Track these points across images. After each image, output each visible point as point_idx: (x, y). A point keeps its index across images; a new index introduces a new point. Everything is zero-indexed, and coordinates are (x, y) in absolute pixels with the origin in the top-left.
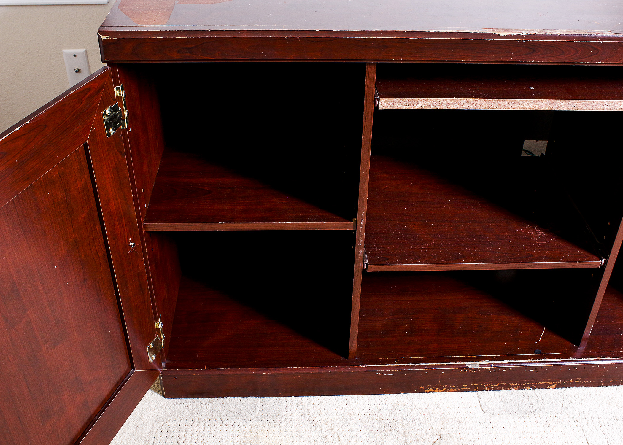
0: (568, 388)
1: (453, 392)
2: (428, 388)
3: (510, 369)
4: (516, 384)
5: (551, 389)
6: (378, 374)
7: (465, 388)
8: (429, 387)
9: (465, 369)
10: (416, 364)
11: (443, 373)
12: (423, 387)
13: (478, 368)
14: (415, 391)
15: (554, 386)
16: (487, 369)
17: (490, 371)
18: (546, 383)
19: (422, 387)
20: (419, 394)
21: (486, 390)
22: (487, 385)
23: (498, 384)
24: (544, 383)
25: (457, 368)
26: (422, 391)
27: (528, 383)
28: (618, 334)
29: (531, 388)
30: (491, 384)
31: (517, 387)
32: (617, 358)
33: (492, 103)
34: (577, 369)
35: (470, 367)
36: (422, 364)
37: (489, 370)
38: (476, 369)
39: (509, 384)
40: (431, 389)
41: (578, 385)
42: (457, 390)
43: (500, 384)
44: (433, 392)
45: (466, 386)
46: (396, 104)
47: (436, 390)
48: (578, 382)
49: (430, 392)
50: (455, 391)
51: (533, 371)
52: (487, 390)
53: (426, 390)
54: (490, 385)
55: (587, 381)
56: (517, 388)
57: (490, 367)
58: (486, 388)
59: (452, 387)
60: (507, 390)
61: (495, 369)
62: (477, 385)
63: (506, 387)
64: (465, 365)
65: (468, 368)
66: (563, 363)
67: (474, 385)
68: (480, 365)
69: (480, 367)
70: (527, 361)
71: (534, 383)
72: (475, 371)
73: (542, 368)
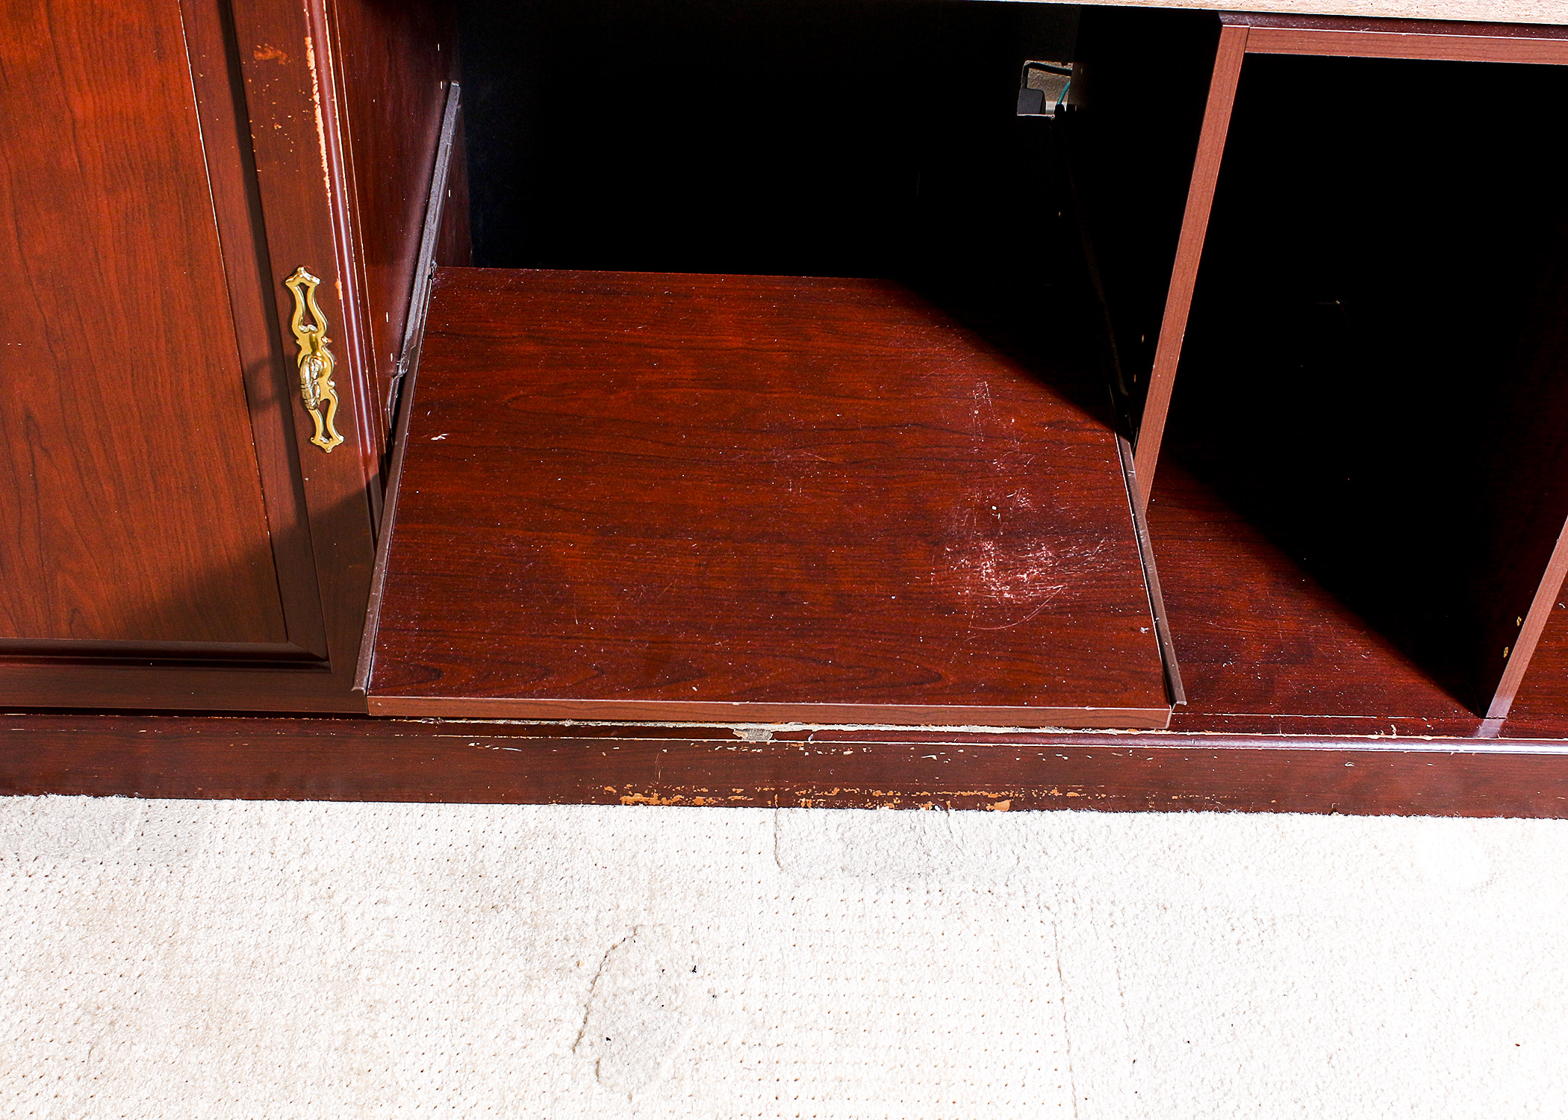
0: (1047, 812)
1: (704, 806)
2: (630, 793)
3: (864, 749)
4: (891, 793)
5: (996, 811)
6: (473, 744)
7: (740, 797)
8: (631, 789)
9: (729, 743)
11: (665, 751)
12: (614, 788)
13: (769, 742)
14: (593, 800)
15: (1007, 803)
16: (796, 745)
17: (804, 752)
18: (979, 793)
19: (609, 788)
20: (605, 807)
21: (803, 805)
22: (804, 792)
23: (837, 790)
24: (973, 794)
25: (705, 740)
26: (612, 801)
27: (925, 793)
28: (1217, 661)
29: (936, 807)
30: (813, 790)
31: (895, 802)
32: (1188, 733)
34: (1066, 758)
35: (745, 737)
37: (802, 749)
38: (761, 745)
39: (868, 792)
40: (638, 796)
41: (1077, 805)
42: (715, 801)
43: (842, 790)
44: (646, 804)
45: (739, 791)
47: (653, 800)
48: (1077, 795)
49: (636, 803)
50: (710, 805)
51: (935, 757)
52: (806, 807)
53: (623, 798)
54: (813, 793)
55: (1103, 796)
56: (895, 804)
57: (803, 742)
58: (803, 800)
59: (701, 794)
60: (866, 808)
61: (820, 747)
62: (773, 789)
63: (862, 801)
64: (728, 733)
65: (738, 741)
66: (1023, 739)
67: (766, 789)
68: (777, 735)
69: (775, 741)
70: (917, 728)
71: (945, 792)
72: (760, 751)
73: (962, 751)
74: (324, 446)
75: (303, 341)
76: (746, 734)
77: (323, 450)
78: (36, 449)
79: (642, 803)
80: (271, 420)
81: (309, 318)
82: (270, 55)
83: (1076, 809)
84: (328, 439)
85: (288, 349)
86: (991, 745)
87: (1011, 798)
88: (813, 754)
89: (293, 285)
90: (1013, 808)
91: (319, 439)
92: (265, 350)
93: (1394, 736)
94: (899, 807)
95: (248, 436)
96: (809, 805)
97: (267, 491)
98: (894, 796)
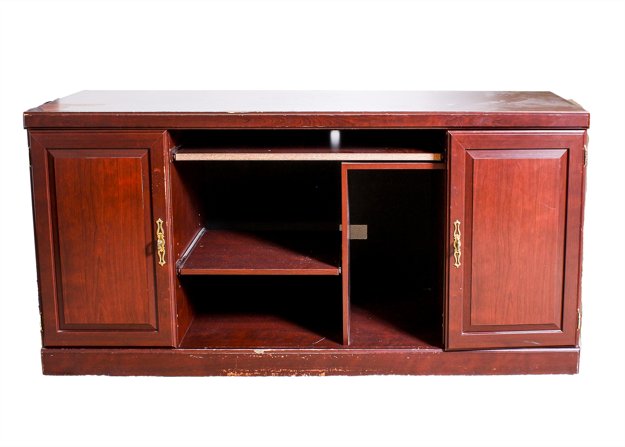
0: (335, 376)
1: (248, 376)
3: (287, 355)
4: (294, 371)
5: (322, 376)
6: (191, 356)
7: (257, 373)
8: (230, 371)
10: (219, 350)
11: (238, 357)
12: (226, 371)
14: (221, 375)
15: (324, 373)
16: (269, 354)
17: (272, 357)
18: (317, 370)
20: (223, 377)
21: (273, 375)
23: (281, 370)
24: (315, 370)
25: (247, 353)
26: (225, 375)
27: (303, 371)
29: (306, 375)
30: (275, 370)
32: (366, 350)
33: (240, 156)
34: (337, 357)
36: (222, 350)
37: (271, 356)
38: (261, 355)
39: (289, 370)
40: (232, 373)
42: (251, 375)
43: (282, 370)
44: (234, 376)
45: (257, 371)
46: (185, 157)
47: (235, 374)
48: (341, 370)
49: (231, 375)
50: (250, 376)
51: (304, 358)
52: (274, 376)
53: (228, 374)
54: (275, 371)
55: (348, 370)
56: (296, 375)
57: (271, 353)
58: (273, 373)
59: (247, 372)
60: (289, 376)
61: (275, 355)
62: (265, 370)
63: (288, 374)
64: (253, 351)
65: (255, 353)
66: (326, 352)
67: (263, 370)
68: (265, 352)
69: (264, 353)
70: (299, 350)
71: (308, 370)
72: (261, 357)
73: (310, 355)
74: (161, 264)
75: (159, 237)
76: (257, 352)
77: (161, 265)
78: (99, 267)
79: (233, 375)
80: (151, 258)
81: (160, 231)
82: (157, 170)
83: (342, 375)
84: (162, 263)
85: (155, 239)
86: (318, 353)
87: (325, 372)
88: (274, 357)
89: (158, 222)
90: (326, 375)
91: (160, 263)
92: (151, 240)
93: (418, 349)
94: (297, 375)
95: (145, 262)
96: (274, 375)
97: (148, 278)
98: (295, 372)
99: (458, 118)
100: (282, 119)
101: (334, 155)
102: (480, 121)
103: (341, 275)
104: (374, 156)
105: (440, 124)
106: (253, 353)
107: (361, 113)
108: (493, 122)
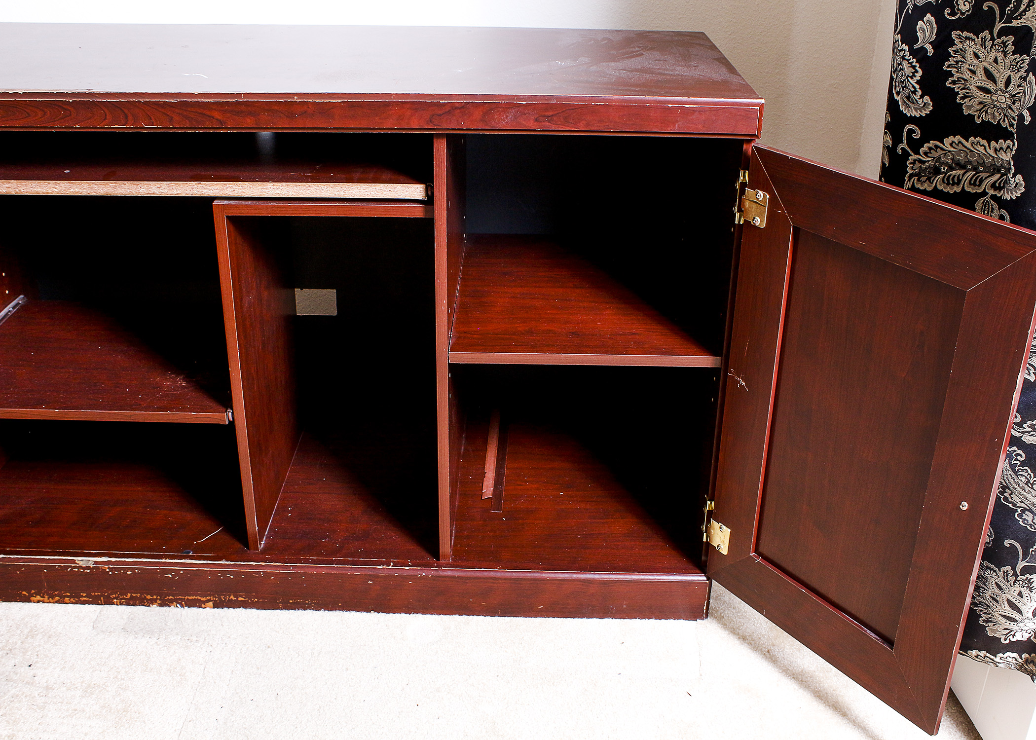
0: (231, 609)
1: (70, 603)
2: (34, 595)
3: (136, 571)
4: (155, 597)
5: (207, 608)
7: (85, 599)
8: (34, 593)
9: (74, 566)
10: (9, 556)
11: (45, 570)
12: (27, 593)
13: (92, 566)
14: (18, 599)
15: (211, 604)
16: (103, 568)
17: (108, 572)
19: (24, 593)
20: (24, 603)
21: (115, 603)
22: (114, 596)
23: (129, 595)
24: (196, 598)
25: (62, 565)
26: (27, 600)
27: (171, 597)
29: (178, 605)
30: (118, 595)
31: (158, 602)
32: (289, 565)
34: (232, 577)
35: (81, 564)
36: (16, 556)
37: (108, 570)
38: (88, 568)
39: (144, 596)
40: (38, 598)
41: (245, 605)
42: (74, 601)
43: (131, 595)
44: (43, 602)
45: (85, 595)
47: (46, 599)
48: (243, 599)
49: (38, 602)
50: (72, 603)
51: (170, 576)
52: (117, 605)
53: (32, 598)
54: (118, 597)
55: (256, 600)
56: (159, 604)
57: (107, 566)
58: (115, 601)
59: (67, 596)
60: (146, 606)
61: (116, 569)
62: (100, 594)
63: (143, 602)
64: (74, 562)
65: (78, 565)
66: (210, 566)
67: (96, 594)
68: (96, 563)
69: (95, 565)
70: (160, 561)
71: (180, 597)
72: (88, 571)
73: (182, 572)
76: (81, 562)
79: (41, 601)
83: (245, 607)
86: (196, 569)
87: (212, 601)
88: (113, 573)
90: (216, 606)
93: (390, 567)
94: (161, 605)
96: (118, 603)
98: (157, 599)
99: (456, 108)
100: (65, 110)
101: (196, 186)
102: (507, 117)
103: (232, 424)
104: (281, 188)
105: (416, 124)
106: (73, 565)
107: (239, 95)
108: (536, 120)
